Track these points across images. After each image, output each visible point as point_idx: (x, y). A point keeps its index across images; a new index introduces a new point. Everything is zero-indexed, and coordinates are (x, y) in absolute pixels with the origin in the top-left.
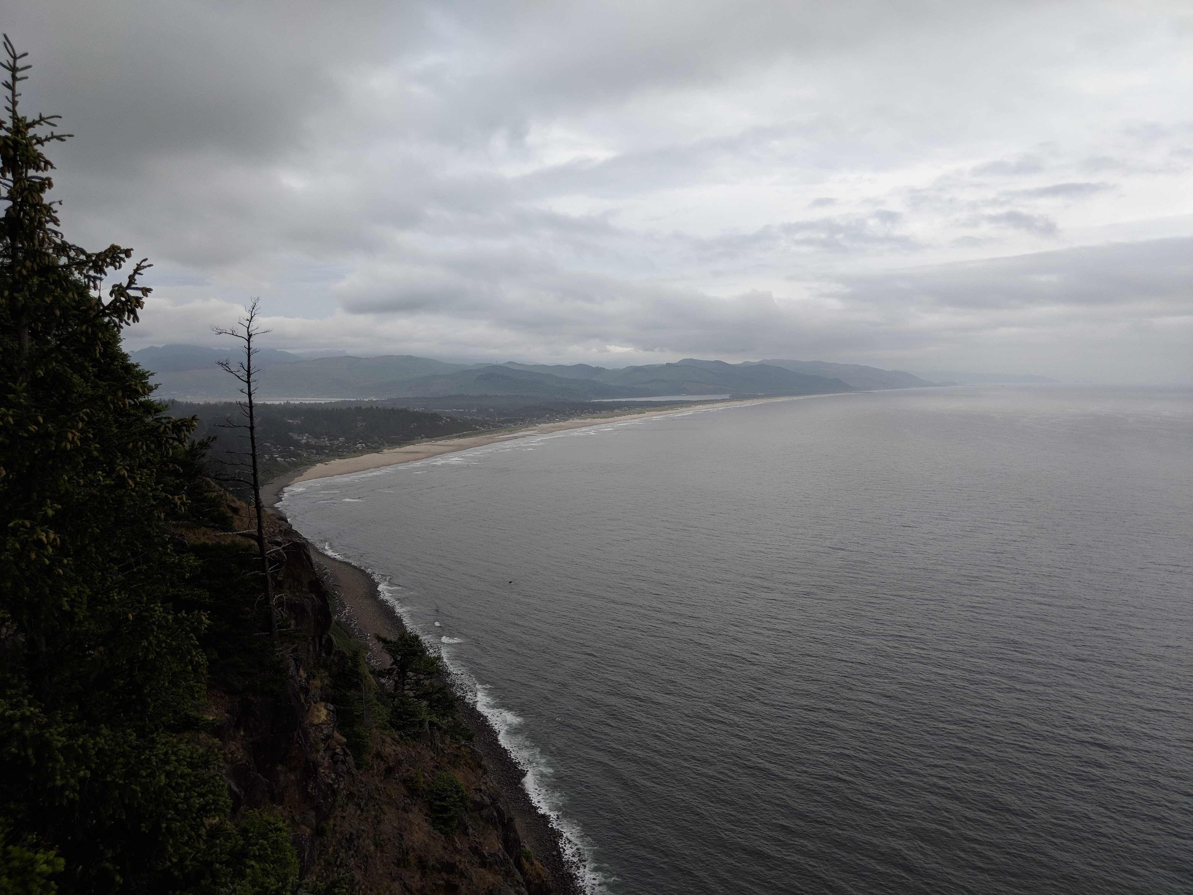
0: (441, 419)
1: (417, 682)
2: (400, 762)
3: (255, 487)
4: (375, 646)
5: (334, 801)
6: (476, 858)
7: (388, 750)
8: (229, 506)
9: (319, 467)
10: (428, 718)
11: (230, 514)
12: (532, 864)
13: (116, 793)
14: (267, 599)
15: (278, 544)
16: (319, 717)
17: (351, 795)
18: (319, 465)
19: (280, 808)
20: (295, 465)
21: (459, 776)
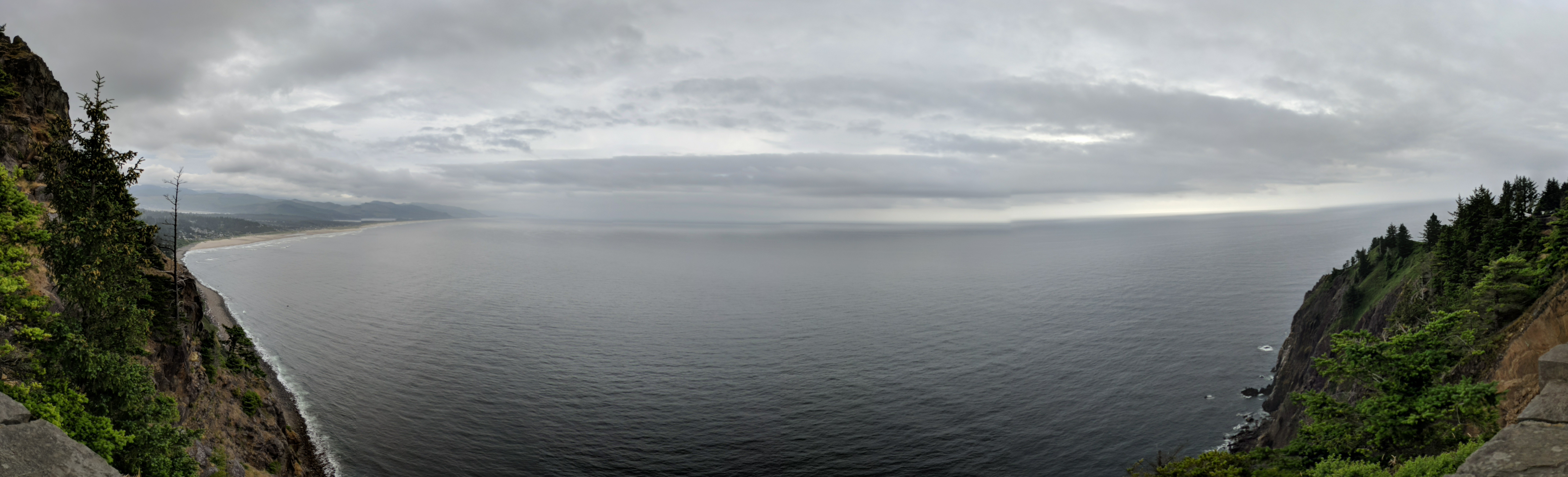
0: (259, 225)
1: (241, 348)
2: (230, 383)
3: (175, 252)
4: (223, 330)
5: (198, 394)
6: (263, 427)
7: (225, 376)
8: (163, 259)
9: (202, 243)
10: (245, 365)
11: (163, 263)
12: (290, 431)
13: (110, 379)
14: (176, 302)
15: (183, 278)
16: (194, 358)
17: (206, 393)
18: (202, 242)
19: (174, 393)
20: (192, 242)
21: (258, 392)
